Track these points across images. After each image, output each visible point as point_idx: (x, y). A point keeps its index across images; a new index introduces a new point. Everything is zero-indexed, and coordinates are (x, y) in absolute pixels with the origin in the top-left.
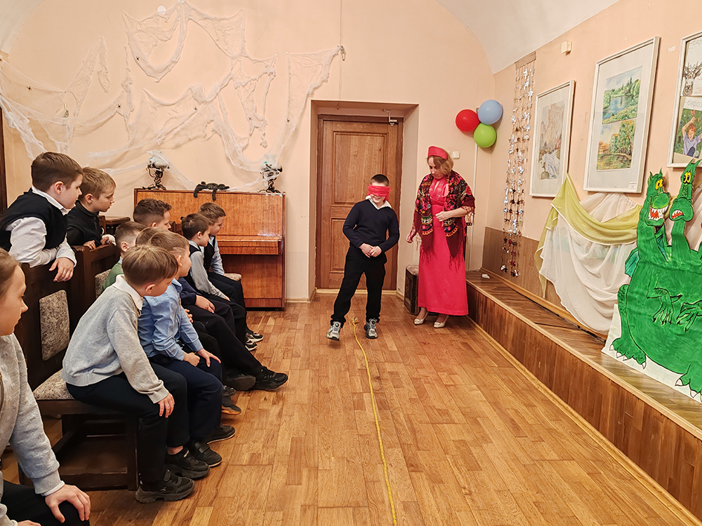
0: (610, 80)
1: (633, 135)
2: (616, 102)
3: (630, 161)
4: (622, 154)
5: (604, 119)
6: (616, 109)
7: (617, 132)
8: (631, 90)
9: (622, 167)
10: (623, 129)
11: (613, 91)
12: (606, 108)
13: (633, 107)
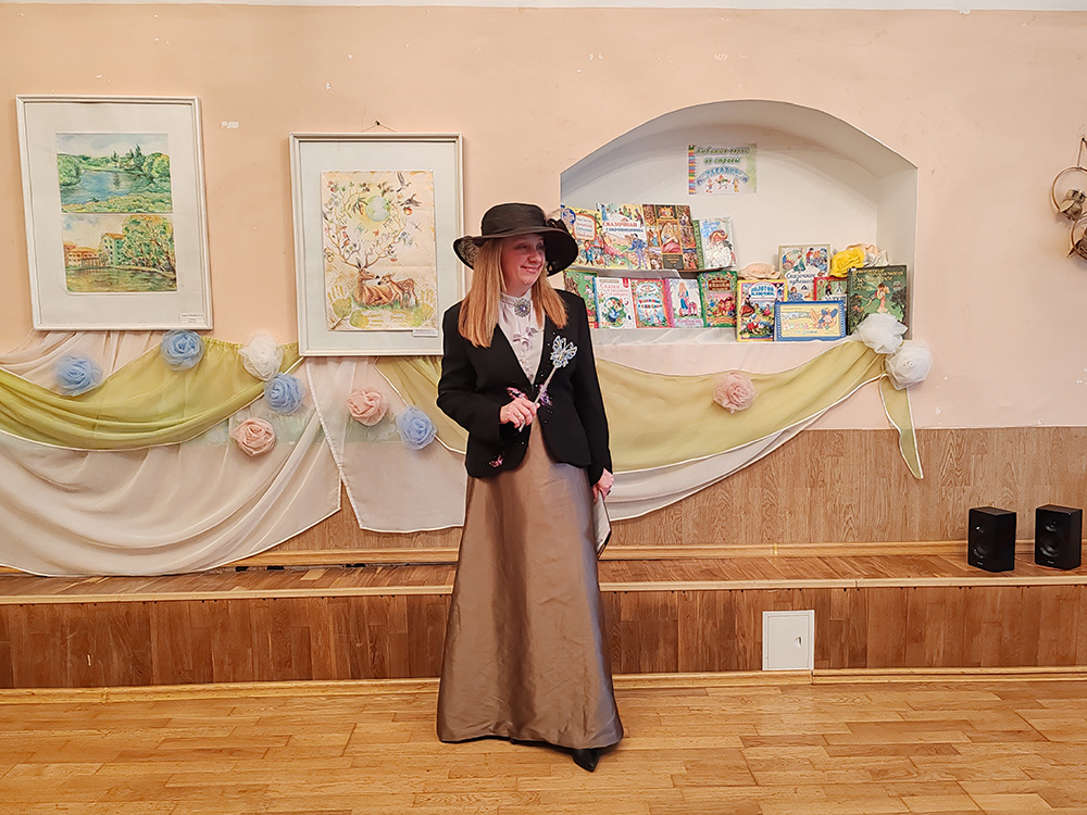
0: (70, 137)
1: (171, 240)
2: (100, 180)
3: (175, 279)
4: (144, 268)
5: (65, 202)
6: (104, 192)
7: (120, 231)
8: (145, 168)
9: (151, 289)
10: (134, 227)
11: (85, 159)
12: (69, 185)
13: (158, 196)
